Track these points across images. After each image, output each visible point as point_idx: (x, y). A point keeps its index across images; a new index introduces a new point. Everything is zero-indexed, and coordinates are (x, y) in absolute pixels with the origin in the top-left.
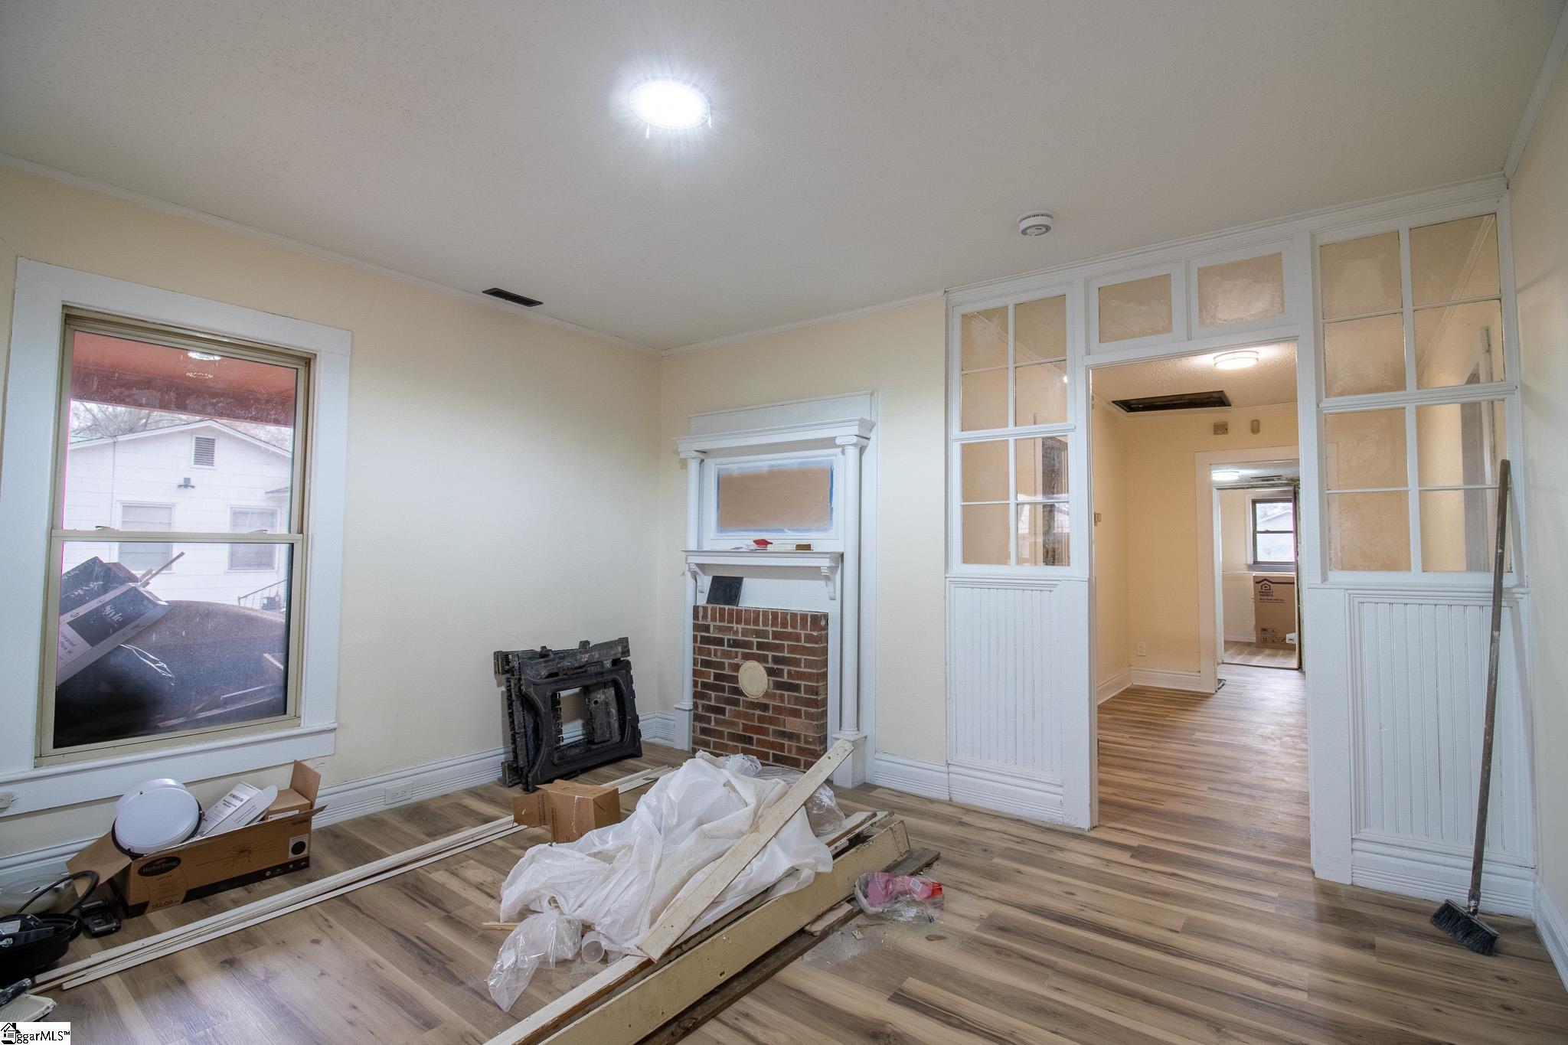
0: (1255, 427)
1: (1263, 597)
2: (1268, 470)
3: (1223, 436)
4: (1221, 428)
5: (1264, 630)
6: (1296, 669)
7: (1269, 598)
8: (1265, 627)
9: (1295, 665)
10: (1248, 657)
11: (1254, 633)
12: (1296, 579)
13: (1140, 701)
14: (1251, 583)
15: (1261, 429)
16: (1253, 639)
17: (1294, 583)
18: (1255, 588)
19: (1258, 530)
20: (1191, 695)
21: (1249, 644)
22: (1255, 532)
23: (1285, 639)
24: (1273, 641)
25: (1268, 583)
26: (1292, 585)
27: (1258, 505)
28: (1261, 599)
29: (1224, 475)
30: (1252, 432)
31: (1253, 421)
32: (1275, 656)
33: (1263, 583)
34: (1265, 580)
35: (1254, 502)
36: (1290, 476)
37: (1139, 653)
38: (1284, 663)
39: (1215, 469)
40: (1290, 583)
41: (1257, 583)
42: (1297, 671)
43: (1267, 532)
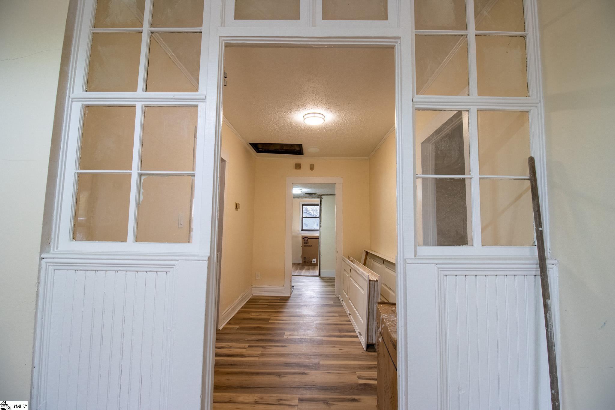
0: (312, 168)
1: (305, 245)
2: (312, 190)
3: (299, 170)
4: (298, 166)
5: (305, 258)
6: (318, 276)
7: (307, 245)
8: (305, 257)
9: (318, 274)
10: (300, 271)
11: (301, 259)
12: (319, 237)
13: (256, 308)
14: (301, 238)
15: (314, 168)
16: (300, 261)
17: (318, 238)
18: (302, 240)
19: (303, 217)
20: (280, 300)
21: (299, 264)
22: (303, 218)
23: (312, 261)
24: (308, 263)
25: (307, 239)
26: (318, 239)
27: (304, 206)
28: (304, 245)
29: (297, 191)
30: (311, 169)
31: (311, 164)
32: (309, 269)
33: (305, 239)
34: (306, 237)
35: (303, 205)
36: (318, 194)
37: (256, 279)
38: (313, 273)
39: (295, 187)
40: (316, 238)
41: (303, 238)
42: (318, 277)
43: (307, 217)
